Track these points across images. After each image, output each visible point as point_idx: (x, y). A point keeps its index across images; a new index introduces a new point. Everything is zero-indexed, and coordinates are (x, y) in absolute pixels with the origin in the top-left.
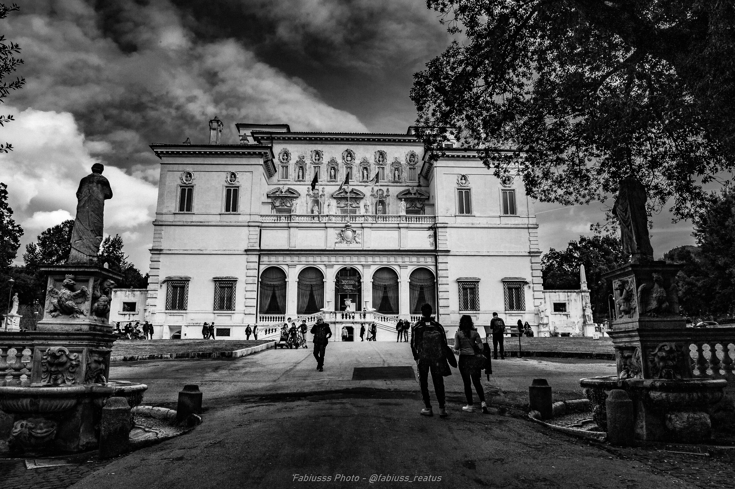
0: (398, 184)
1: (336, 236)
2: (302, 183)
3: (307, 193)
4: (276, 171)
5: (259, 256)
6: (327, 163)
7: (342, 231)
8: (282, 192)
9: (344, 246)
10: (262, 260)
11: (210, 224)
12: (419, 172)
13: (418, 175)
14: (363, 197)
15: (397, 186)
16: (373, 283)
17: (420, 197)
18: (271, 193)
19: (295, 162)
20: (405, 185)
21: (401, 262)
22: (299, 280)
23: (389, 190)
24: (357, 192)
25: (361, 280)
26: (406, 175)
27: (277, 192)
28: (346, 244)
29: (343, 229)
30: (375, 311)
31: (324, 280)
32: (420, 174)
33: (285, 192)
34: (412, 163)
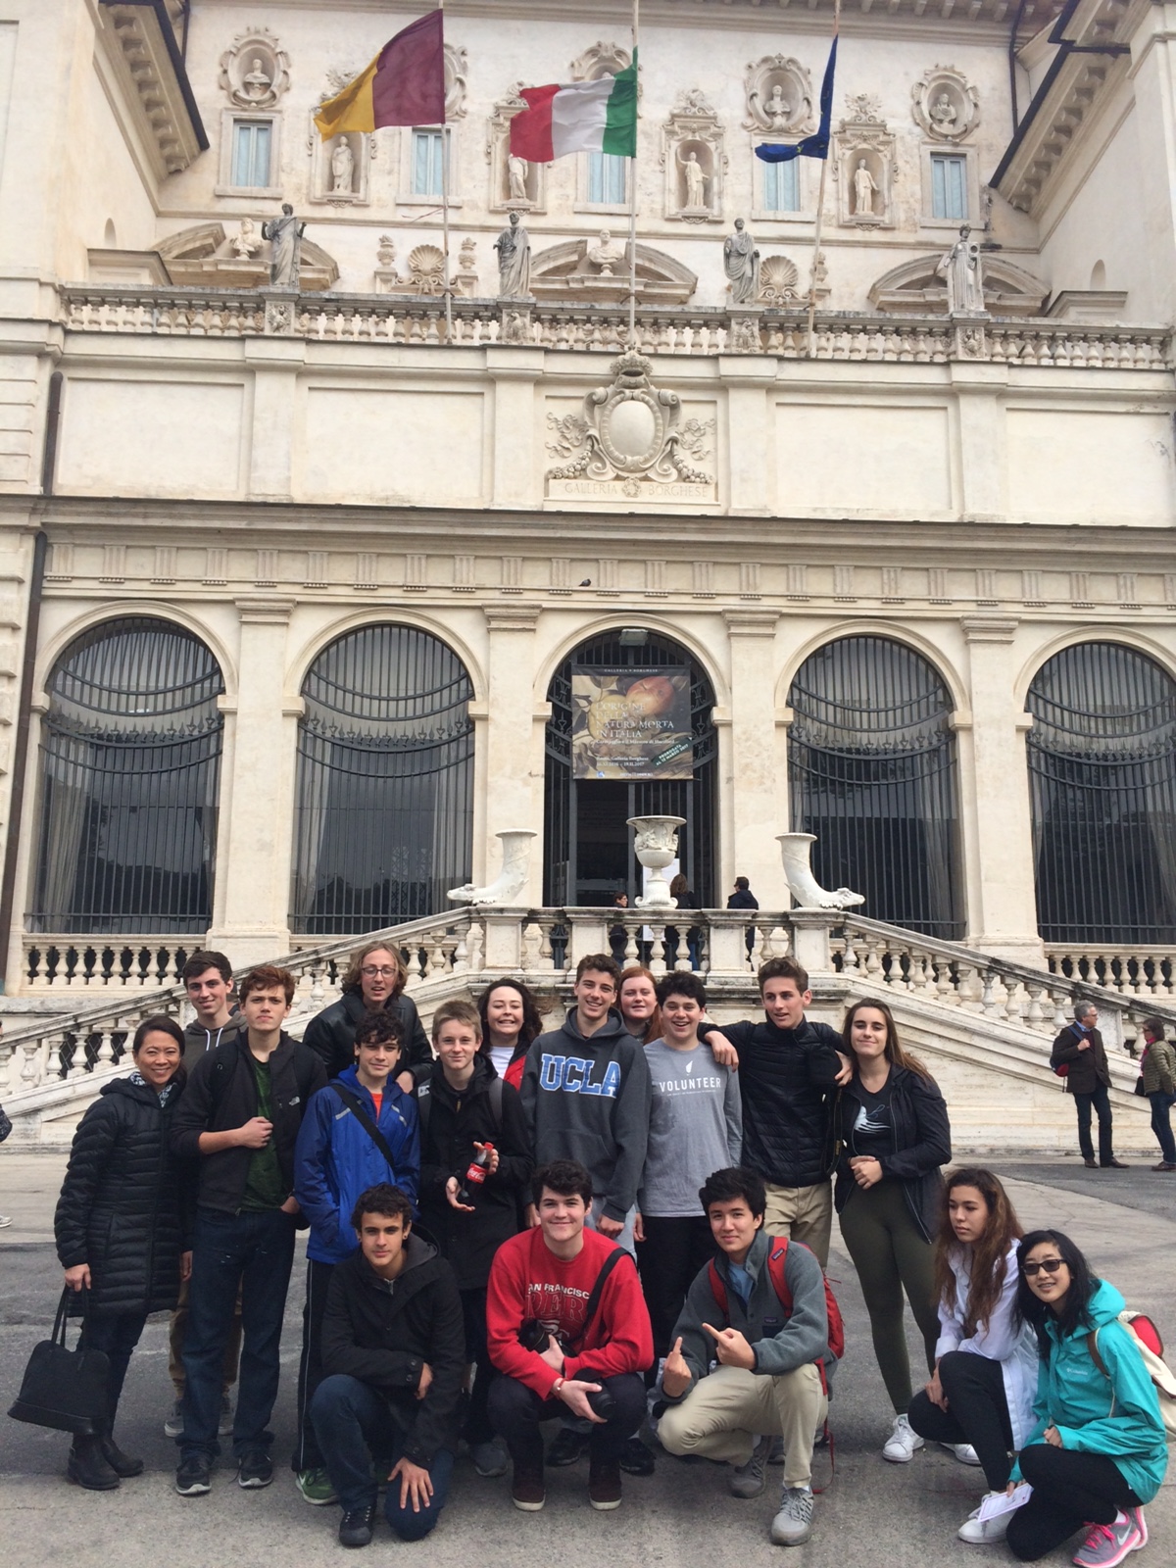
0: (876, 236)
1: (553, 438)
2: (348, 213)
3: (377, 265)
4: (204, 145)
6: (490, 112)
7: (593, 403)
8: (236, 252)
9: (602, 494)
12: (988, 175)
13: (983, 190)
14: (686, 292)
15: (866, 245)
16: (791, 730)
17: (1000, 297)
18: (175, 253)
19: (313, 100)
20: (911, 238)
21: (973, 607)
22: (307, 707)
23: (828, 264)
24: (652, 267)
25: (717, 715)
26: (917, 188)
27: (207, 251)
28: (619, 484)
29: (600, 391)
30: (854, 909)
31: (474, 708)
32: (995, 183)
33: (252, 255)
34: (946, 128)
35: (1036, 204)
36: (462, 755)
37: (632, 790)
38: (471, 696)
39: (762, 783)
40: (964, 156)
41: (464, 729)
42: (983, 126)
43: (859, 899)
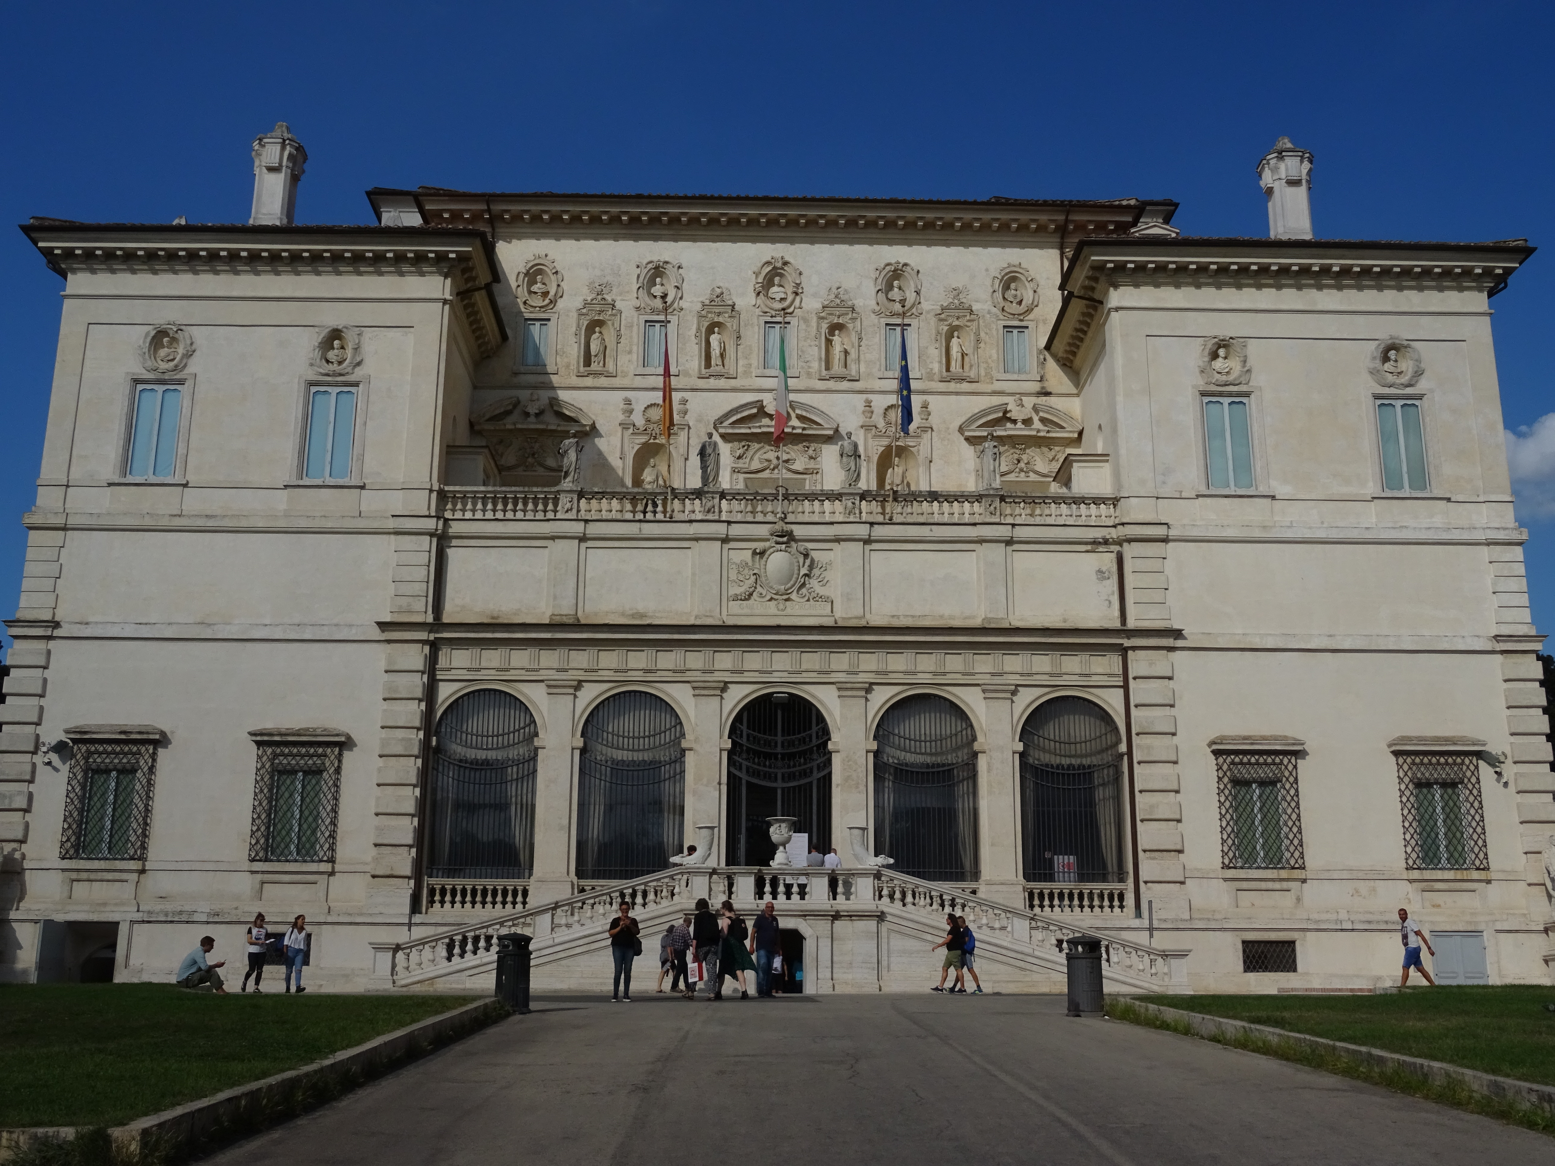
0: (964, 387)
1: (734, 574)
2: (601, 382)
3: (621, 417)
4: (504, 337)
5: (435, 646)
6: (699, 307)
8: (527, 415)
9: (760, 612)
10: (442, 662)
11: (244, 523)
12: (1043, 341)
13: (1040, 352)
14: (831, 432)
15: (957, 393)
16: (877, 754)
17: (1048, 432)
18: (487, 417)
19: (578, 303)
20: (989, 388)
21: (988, 676)
22: (585, 743)
23: (930, 408)
24: (808, 415)
25: (830, 746)
26: (994, 352)
27: (508, 413)
28: (773, 603)
29: (760, 546)
30: (889, 866)
31: (684, 744)
32: (1048, 347)
33: (537, 415)
34: (1014, 308)
35: (1077, 362)
36: (678, 771)
37: (779, 792)
38: (683, 735)
39: (857, 787)
40: (1027, 327)
41: (679, 756)
42: (1040, 305)
43: (891, 861)
